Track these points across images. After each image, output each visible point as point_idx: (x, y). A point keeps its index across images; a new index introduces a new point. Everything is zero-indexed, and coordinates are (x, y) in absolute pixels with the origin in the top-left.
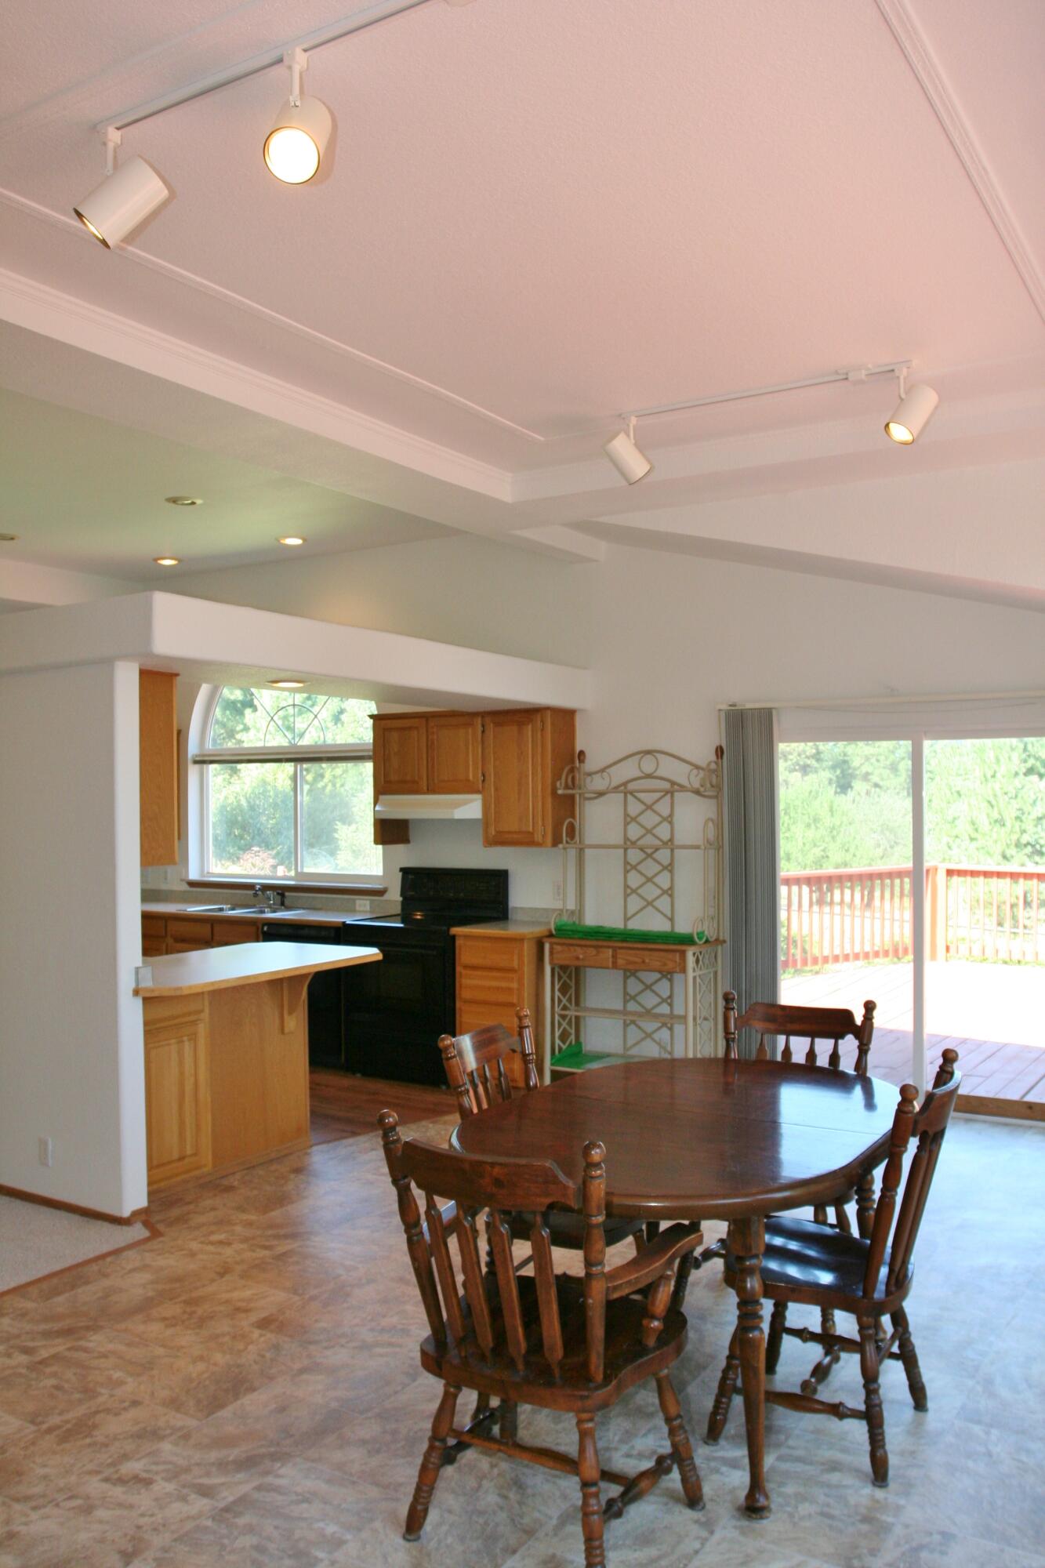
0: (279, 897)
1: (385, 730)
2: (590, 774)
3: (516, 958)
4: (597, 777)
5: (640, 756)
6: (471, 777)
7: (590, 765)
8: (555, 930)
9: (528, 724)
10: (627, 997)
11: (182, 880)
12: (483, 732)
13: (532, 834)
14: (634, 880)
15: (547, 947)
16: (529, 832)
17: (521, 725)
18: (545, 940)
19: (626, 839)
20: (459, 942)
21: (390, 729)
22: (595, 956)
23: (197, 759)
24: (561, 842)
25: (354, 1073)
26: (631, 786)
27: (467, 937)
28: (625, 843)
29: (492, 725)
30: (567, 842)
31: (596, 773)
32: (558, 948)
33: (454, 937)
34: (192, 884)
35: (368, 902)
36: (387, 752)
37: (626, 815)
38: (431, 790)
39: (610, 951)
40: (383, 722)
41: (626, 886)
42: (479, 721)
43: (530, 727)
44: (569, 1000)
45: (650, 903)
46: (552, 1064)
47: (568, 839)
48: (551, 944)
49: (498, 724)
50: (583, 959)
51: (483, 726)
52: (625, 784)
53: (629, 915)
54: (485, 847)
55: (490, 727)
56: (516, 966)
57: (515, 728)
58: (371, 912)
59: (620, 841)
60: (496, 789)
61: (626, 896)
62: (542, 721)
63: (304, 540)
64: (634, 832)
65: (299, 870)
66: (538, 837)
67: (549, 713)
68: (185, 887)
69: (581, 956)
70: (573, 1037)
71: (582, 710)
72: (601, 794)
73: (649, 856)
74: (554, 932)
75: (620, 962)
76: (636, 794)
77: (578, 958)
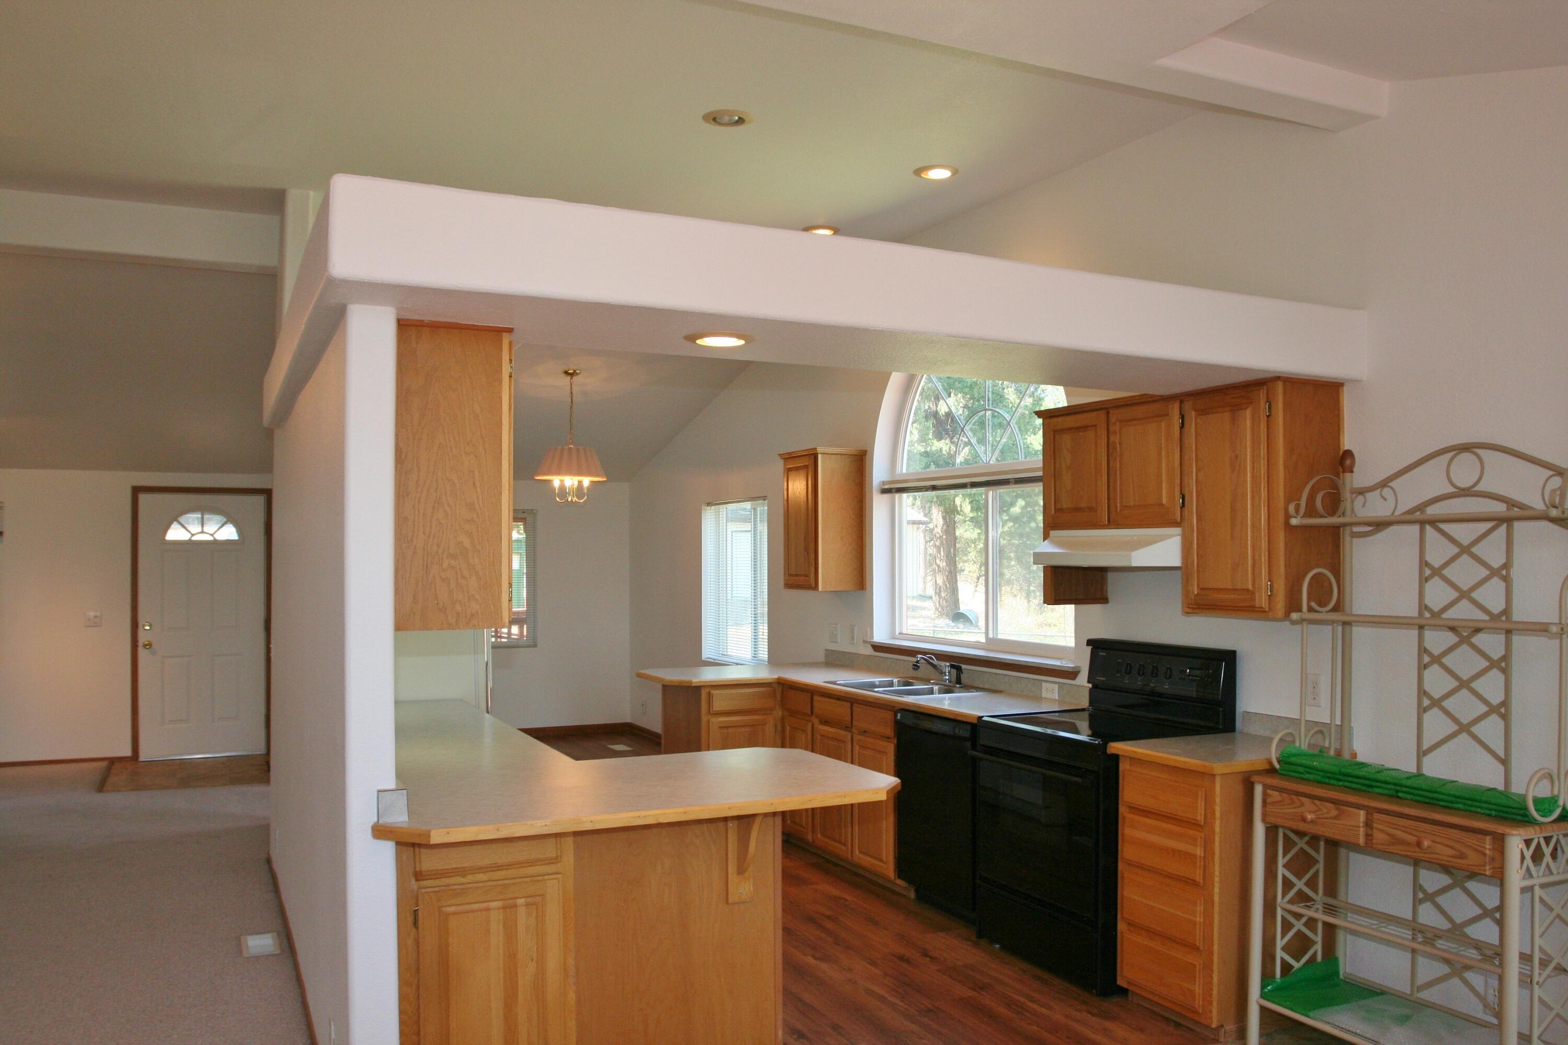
0: (954, 672)
1: (1055, 432)
2: (1361, 492)
3: (1201, 805)
4: (1373, 496)
5: (1449, 455)
6: (1164, 501)
7: (1361, 476)
8: (1279, 762)
9: (1246, 408)
10: (1421, 896)
11: (865, 642)
12: (1182, 426)
13: (1253, 593)
14: (1437, 682)
15: (1258, 790)
16: (1248, 590)
17: (1236, 408)
18: (1254, 778)
19: (1423, 607)
20: (1123, 766)
21: (1062, 431)
22: (1335, 818)
23: (887, 487)
24: (1299, 610)
25: (992, 941)
26: (1431, 511)
27: (1136, 761)
28: (1421, 614)
29: (1193, 413)
30: (1311, 609)
31: (1371, 489)
32: (1275, 796)
33: (1116, 758)
34: (878, 648)
35: (1056, 686)
36: (1057, 466)
37: (1424, 564)
38: (1112, 523)
39: (1362, 813)
40: (1054, 420)
41: (1422, 693)
42: (1176, 406)
43: (1248, 412)
44: (1312, 884)
45: (1464, 728)
46: (1263, 996)
47: (1313, 604)
48: (1266, 787)
49: (1202, 412)
50: (1312, 821)
51: (1183, 417)
52: (1421, 507)
53: (1425, 746)
54: (1187, 613)
55: (1191, 415)
56: (1200, 818)
57: (1227, 416)
58: (1060, 702)
59: (1410, 610)
60: (1199, 519)
61: (1422, 710)
62: (1268, 401)
63: (955, 172)
64: (1438, 595)
65: (991, 636)
66: (1262, 600)
67: (1280, 387)
68: (869, 651)
69: (1309, 817)
70: (1318, 948)
71: (1356, 381)
72: (1380, 525)
73: (1464, 641)
74: (1277, 766)
75: (1379, 837)
76: (1443, 526)
77: (1304, 820)
